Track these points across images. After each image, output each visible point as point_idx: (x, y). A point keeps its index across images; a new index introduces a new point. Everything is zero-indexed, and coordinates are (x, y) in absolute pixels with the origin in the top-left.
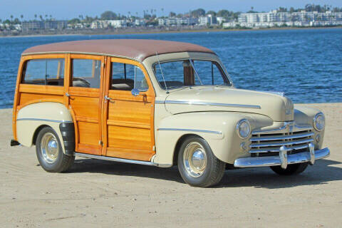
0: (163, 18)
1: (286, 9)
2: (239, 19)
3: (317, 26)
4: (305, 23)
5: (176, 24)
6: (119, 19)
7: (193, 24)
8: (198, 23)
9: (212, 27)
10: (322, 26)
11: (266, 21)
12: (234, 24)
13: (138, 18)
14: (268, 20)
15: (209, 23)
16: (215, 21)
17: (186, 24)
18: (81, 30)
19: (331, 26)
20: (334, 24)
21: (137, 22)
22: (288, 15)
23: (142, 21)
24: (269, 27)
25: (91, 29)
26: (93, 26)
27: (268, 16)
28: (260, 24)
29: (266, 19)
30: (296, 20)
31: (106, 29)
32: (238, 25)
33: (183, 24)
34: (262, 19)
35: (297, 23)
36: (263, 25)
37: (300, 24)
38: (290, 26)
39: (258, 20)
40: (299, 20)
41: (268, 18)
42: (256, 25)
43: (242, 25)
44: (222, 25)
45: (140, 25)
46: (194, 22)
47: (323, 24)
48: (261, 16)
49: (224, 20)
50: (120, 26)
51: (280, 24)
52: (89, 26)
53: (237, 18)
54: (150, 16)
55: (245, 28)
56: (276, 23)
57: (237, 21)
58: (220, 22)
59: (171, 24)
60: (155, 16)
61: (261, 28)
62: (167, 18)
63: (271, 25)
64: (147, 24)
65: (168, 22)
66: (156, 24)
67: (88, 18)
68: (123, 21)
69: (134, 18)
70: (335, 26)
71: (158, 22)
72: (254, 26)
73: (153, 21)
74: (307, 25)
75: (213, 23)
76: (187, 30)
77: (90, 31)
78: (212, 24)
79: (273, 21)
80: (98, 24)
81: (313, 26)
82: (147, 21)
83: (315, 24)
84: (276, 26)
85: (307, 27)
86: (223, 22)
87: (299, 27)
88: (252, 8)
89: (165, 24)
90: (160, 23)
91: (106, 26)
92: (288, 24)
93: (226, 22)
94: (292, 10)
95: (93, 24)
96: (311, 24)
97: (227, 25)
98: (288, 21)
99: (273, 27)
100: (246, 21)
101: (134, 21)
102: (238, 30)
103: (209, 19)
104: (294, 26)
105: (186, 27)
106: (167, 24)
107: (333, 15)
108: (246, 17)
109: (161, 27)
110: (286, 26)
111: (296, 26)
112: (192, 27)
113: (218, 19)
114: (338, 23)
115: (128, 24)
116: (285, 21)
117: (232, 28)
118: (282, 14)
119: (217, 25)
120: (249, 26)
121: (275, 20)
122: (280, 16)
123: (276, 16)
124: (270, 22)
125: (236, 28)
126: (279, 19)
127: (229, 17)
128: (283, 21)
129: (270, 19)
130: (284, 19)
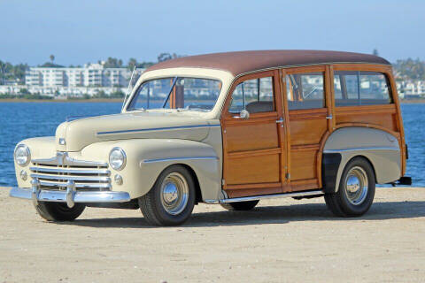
1: (121, 62)
2: (27, 78)
4: (160, 91)
11: (81, 85)
12: (16, 89)
14: (86, 83)
22: (125, 74)
24: (87, 97)
27: (86, 74)
28: (70, 91)
29: (82, 80)
32: (24, 91)
34: (72, 80)
36: (75, 92)
39: (65, 82)
41: (86, 79)
42: (62, 91)
43: (32, 91)
47: (196, 94)
48: (72, 76)
51: (109, 91)
53: (22, 76)
55: (38, 97)
56: (100, 89)
57: (24, 83)
61: (71, 98)
63: (91, 92)
72: (57, 93)
79: (97, 85)
84: (103, 95)
88: (52, 57)
94: (133, 65)
100: (41, 84)
102: (24, 101)
108: (41, 75)
116: (121, 86)
117: (13, 97)
118: (113, 72)
120: (45, 92)
121: (100, 82)
122: (109, 75)
123: (102, 75)
124: (90, 86)
125: (20, 97)
126: (108, 80)
127: (6, 74)
128: (115, 86)
129: (90, 81)
130: (117, 82)
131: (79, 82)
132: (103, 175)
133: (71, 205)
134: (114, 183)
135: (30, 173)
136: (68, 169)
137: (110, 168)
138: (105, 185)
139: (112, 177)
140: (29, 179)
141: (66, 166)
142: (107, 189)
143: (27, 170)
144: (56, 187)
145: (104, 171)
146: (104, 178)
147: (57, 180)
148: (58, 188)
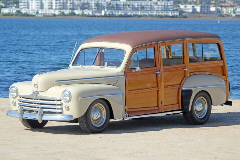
2: (20, 4)
3: (110, 16)
4: (96, 12)
10: (116, 16)
11: (51, 8)
12: (14, 10)
14: (54, 7)
19: (126, 16)
20: (129, 14)
22: (76, 2)
24: (54, 15)
27: (54, 2)
28: (44, 12)
29: (52, 6)
30: (86, 8)
32: (18, 12)
34: (46, 6)
35: (86, 12)
36: (47, 12)
37: (91, 13)
38: (78, 15)
39: (42, 7)
40: (89, 8)
41: (54, 5)
42: (40, 12)
43: (23, 11)
47: (117, 14)
48: (46, 3)
49: (3, 5)
51: (67, 12)
53: (17, 3)
55: (26, 15)
56: (62, 11)
57: (18, 7)
61: (45, 16)
63: (57, 12)
70: (130, 16)
72: (37, 13)
74: (98, 14)
79: (60, 9)
81: (105, 16)
83: (108, 13)
84: (63, 14)
85: (98, 16)
86: (2, 7)
87: (89, 16)
92: (77, 12)
93: (6, 7)
96: (103, 13)
97: (5, 11)
98: (77, 9)
99: (59, 15)
100: (28, 8)
102: (19, 17)
104: (83, 15)
107: (128, 3)
108: (28, 3)
110: (74, 14)
111: (85, 15)
114: (134, 13)
116: (73, 9)
117: (12, 15)
118: (69, 1)
120: (31, 12)
121: (62, 7)
122: (67, 3)
123: (63, 3)
124: (56, 9)
125: (16, 15)
126: (67, 6)
127: (8, 2)
128: (70, 9)
129: (56, 6)
130: (71, 7)
131: (50, 7)
132: (58, 105)
133: (40, 122)
134: (64, 110)
135: (18, 102)
136: (39, 101)
137: (62, 101)
138: (60, 111)
139: (63, 106)
140: (18, 105)
141: (38, 100)
142: (61, 113)
143: (16, 100)
144: (32, 111)
145: (59, 103)
146: (59, 107)
147: (33, 107)
148: (33, 111)
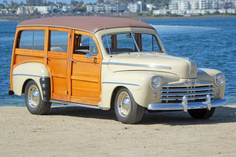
0: (91, 4)
2: (170, 6)
5: (104, 11)
6: (46, 5)
7: (122, 11)
8: (128, 10)
9: (141, 15)
11: (198, 9)
12: (164, 11)
13: (65, 4)
14: (200, 8)
15: (138, 11)
16: (145, 8)
17: (115, 11)
18: (6, 16)
21: (64, 9)
22: (221, 2)
23: (69, 7)
24: (201, 15)
25: (17, 15)
26: (19, 11)
27: (200, 3)
28: (191, 12)
29: (198, 6)
30: (229, 7)
31: (33, 15)
32: (169, 13)
33: (112, 11)
34: (193, 6)
35: (230, 11)
36: (194, 12)
37: (234, 12)
38: (222, 14)
39: (189, 7)
40: (232, 7)
41: (200, 5)
42: (188, 12)
43: (173, 12)
44: (152, 12)
45: (67, 12)
46: (122, 9)
48: (193, 4)
49: (154, 7)
50: (46, 12)
51: (212, 11)
52: (14, 12)
53: (167, 5)
54: (77, 2)
55: (175, 15)
56: (207, 10)
57: (168, 8)
58: (151, 9)
59: (99, 11)
60: (82, 3)
61: (192, 15)
62: (95, 4)
63: (203, 12)
64: (74, 11)
65: (97, 8)
66: (83, 10)
67: (13, 4)
68: (49, 7)
69: (62, 5)
71: (86, 9)
72: (185, 13)
73: (81, 8)
75: (143, 10)
76: (116, 17)
77: (16, 17)
78: (141, 11)
79: (206, 9)
80: (24, 9)
82: (74, 8)
84: (209, 13)
86: (153, 9)
87: (232, 14)
89: (93, 11)
90: (88, 10)
91: (32, 12)
92: (221, 11)
93: (157, 9)
95: (19, 9)
97: (157, 12)
98: (221, 9)
99: (205, 14)
100: (177, 9)
101: (61, 7)
102: (168, 18)
103: (139, 6)
104: (227, 14)
105: (115, 14)
106: (95, 10)
108: (177, 4)
109: (89, 14)
110: (218, 13)
111: (229, 14)
112: (121, 14)
113: (149, 6)
115: (55, 11)
116: (218, 9)
117: (163, 16)
118: (214, 2)
119: (147, 12)
120: (179, 13)
121: (207, 7)
122: (212, 3)
123: (209, 4)
124: (202, 9)
125: (167, 16)
126: (212, 6)
127: (160, 4)
129: (202, 6)
130: (216, 7)
131: (196, 7)
